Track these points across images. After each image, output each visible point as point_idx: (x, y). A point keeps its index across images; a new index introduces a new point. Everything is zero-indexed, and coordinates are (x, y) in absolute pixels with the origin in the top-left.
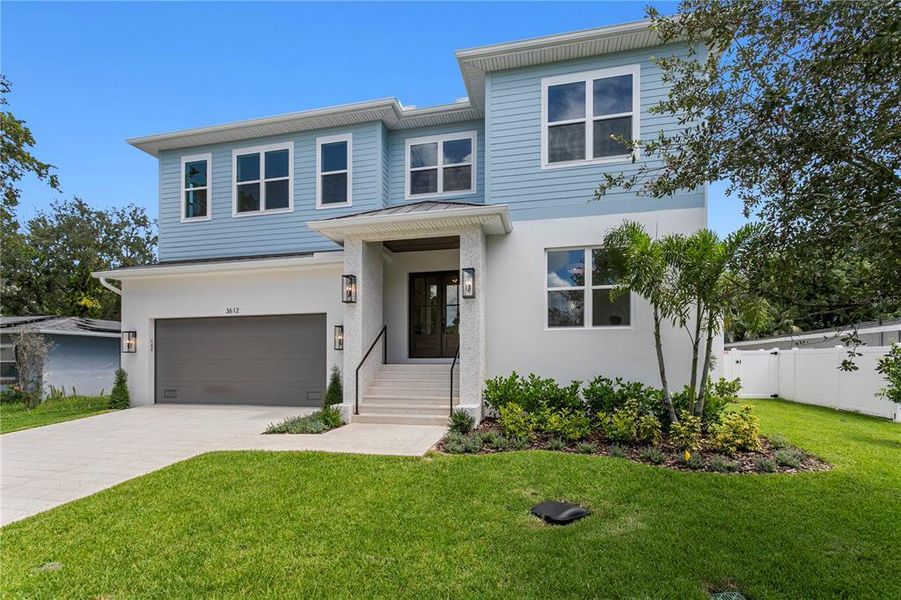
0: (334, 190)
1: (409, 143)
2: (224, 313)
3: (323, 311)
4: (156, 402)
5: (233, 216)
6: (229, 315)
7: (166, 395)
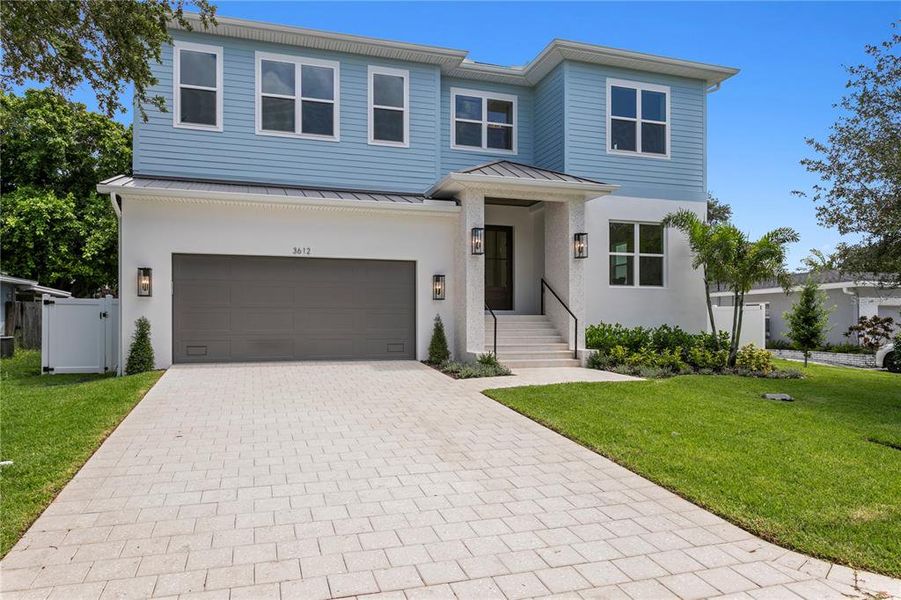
0: (389, 126)
1: (455, 92)
2: (290, 253)
3: (413, 259)
4: (173, 363)
5: (257, 133)
6: (297, 255)
7: (188, 352)
